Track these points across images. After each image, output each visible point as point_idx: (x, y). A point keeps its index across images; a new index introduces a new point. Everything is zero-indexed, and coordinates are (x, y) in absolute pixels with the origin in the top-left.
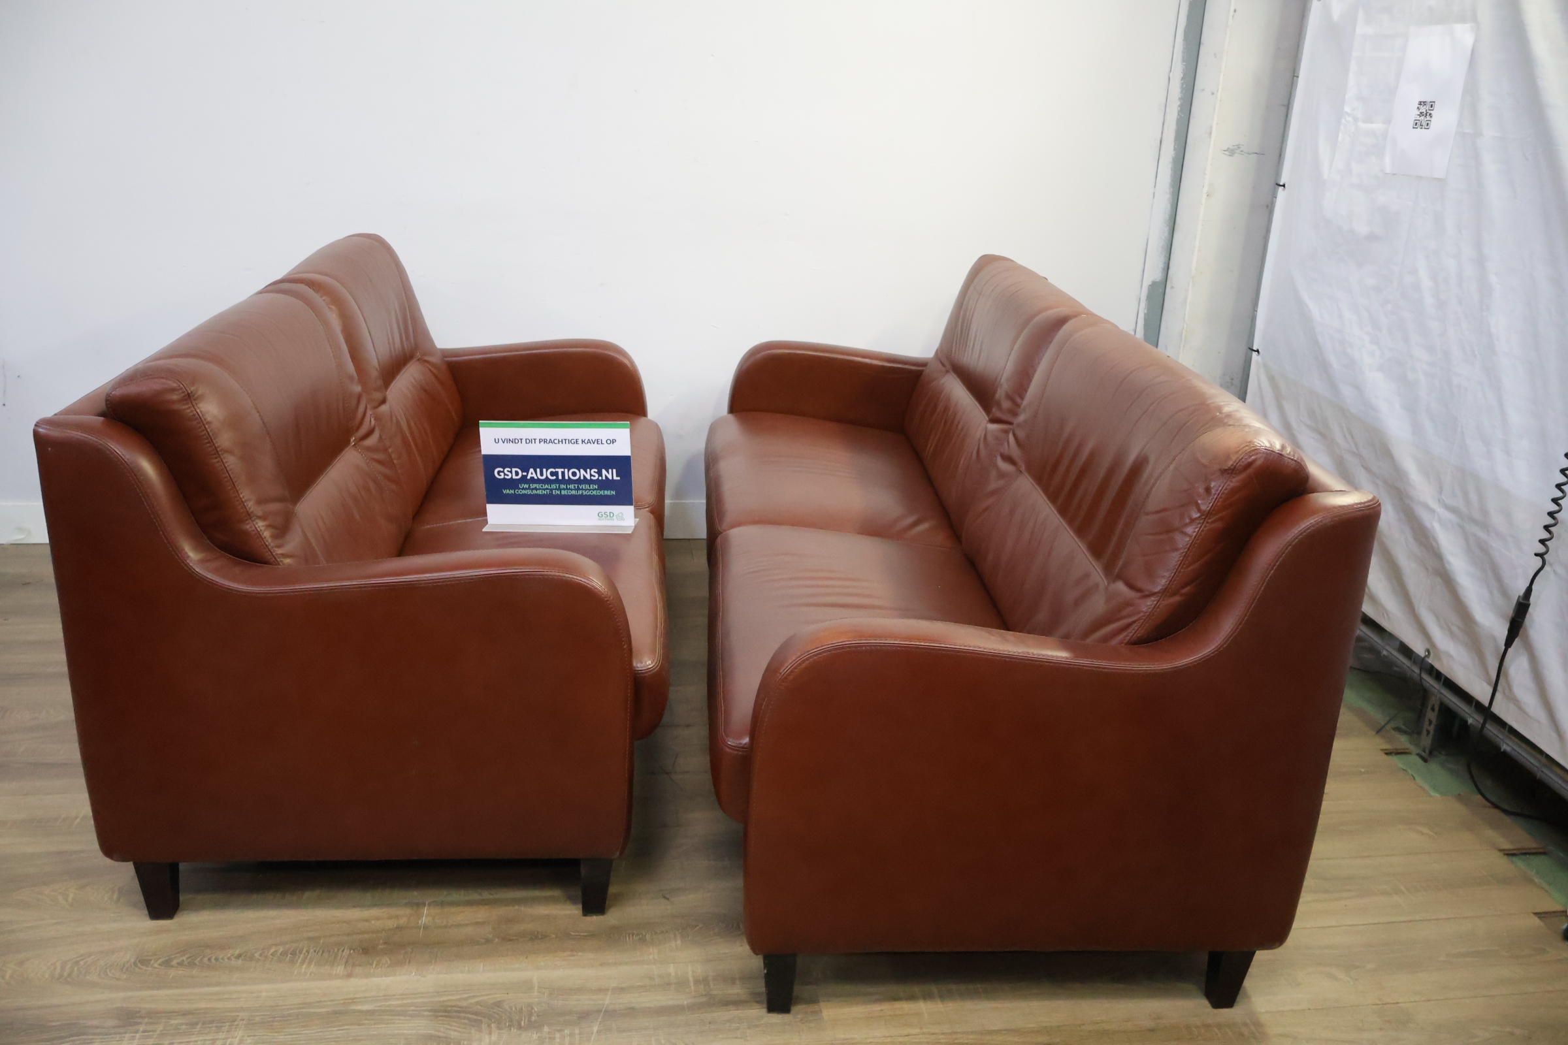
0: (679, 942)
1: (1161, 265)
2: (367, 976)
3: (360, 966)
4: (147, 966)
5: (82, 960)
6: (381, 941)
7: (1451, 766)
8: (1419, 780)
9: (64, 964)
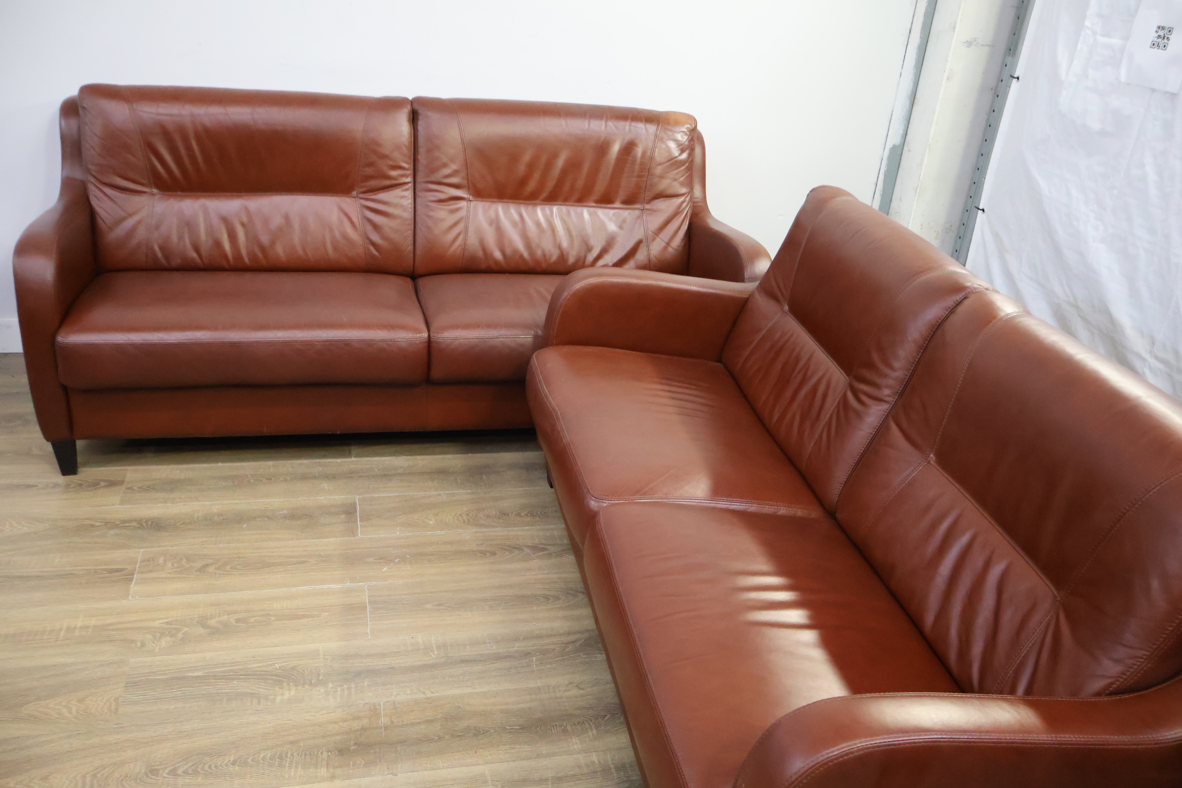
0: (595, 732)
1: (901, 132)
2: (348, 777)
3: (340, 767)
4: (157, 776)
5: (98, 772)
9: (84, 777)
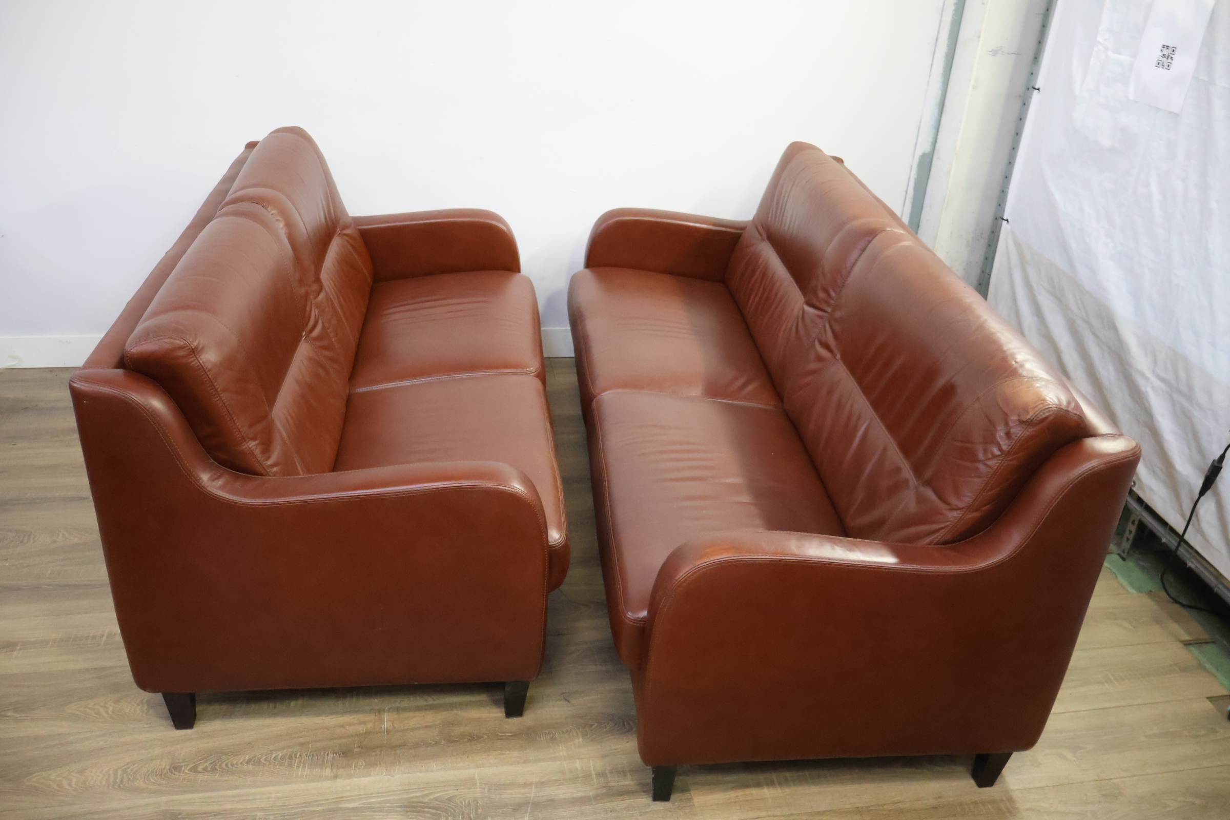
0: (581, 740)
1: (930, 140)
2: (350, 777)
3: (343, 768)
4: (180, 772)
5: (129, 768)
6: (356, 745)
7: (1142, 563)
8: (1121, 579)
9: (116, 771)
